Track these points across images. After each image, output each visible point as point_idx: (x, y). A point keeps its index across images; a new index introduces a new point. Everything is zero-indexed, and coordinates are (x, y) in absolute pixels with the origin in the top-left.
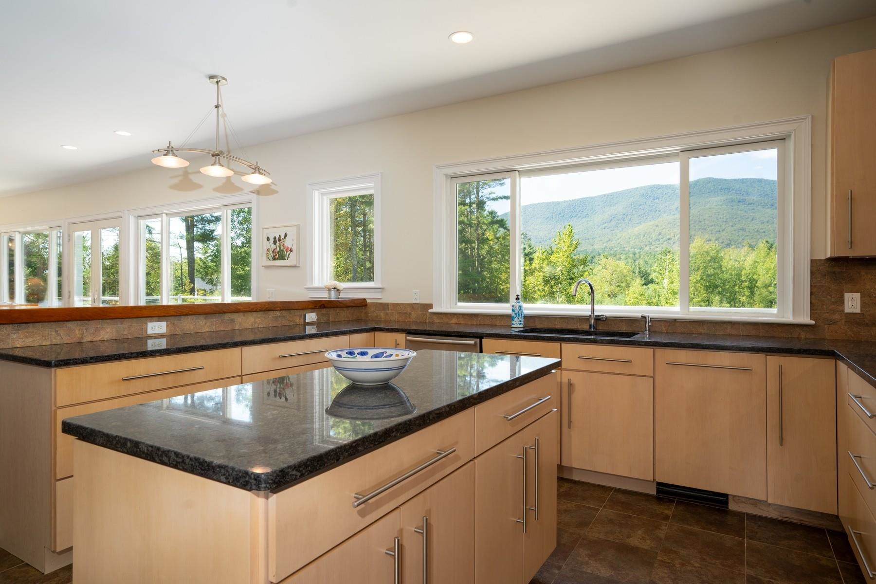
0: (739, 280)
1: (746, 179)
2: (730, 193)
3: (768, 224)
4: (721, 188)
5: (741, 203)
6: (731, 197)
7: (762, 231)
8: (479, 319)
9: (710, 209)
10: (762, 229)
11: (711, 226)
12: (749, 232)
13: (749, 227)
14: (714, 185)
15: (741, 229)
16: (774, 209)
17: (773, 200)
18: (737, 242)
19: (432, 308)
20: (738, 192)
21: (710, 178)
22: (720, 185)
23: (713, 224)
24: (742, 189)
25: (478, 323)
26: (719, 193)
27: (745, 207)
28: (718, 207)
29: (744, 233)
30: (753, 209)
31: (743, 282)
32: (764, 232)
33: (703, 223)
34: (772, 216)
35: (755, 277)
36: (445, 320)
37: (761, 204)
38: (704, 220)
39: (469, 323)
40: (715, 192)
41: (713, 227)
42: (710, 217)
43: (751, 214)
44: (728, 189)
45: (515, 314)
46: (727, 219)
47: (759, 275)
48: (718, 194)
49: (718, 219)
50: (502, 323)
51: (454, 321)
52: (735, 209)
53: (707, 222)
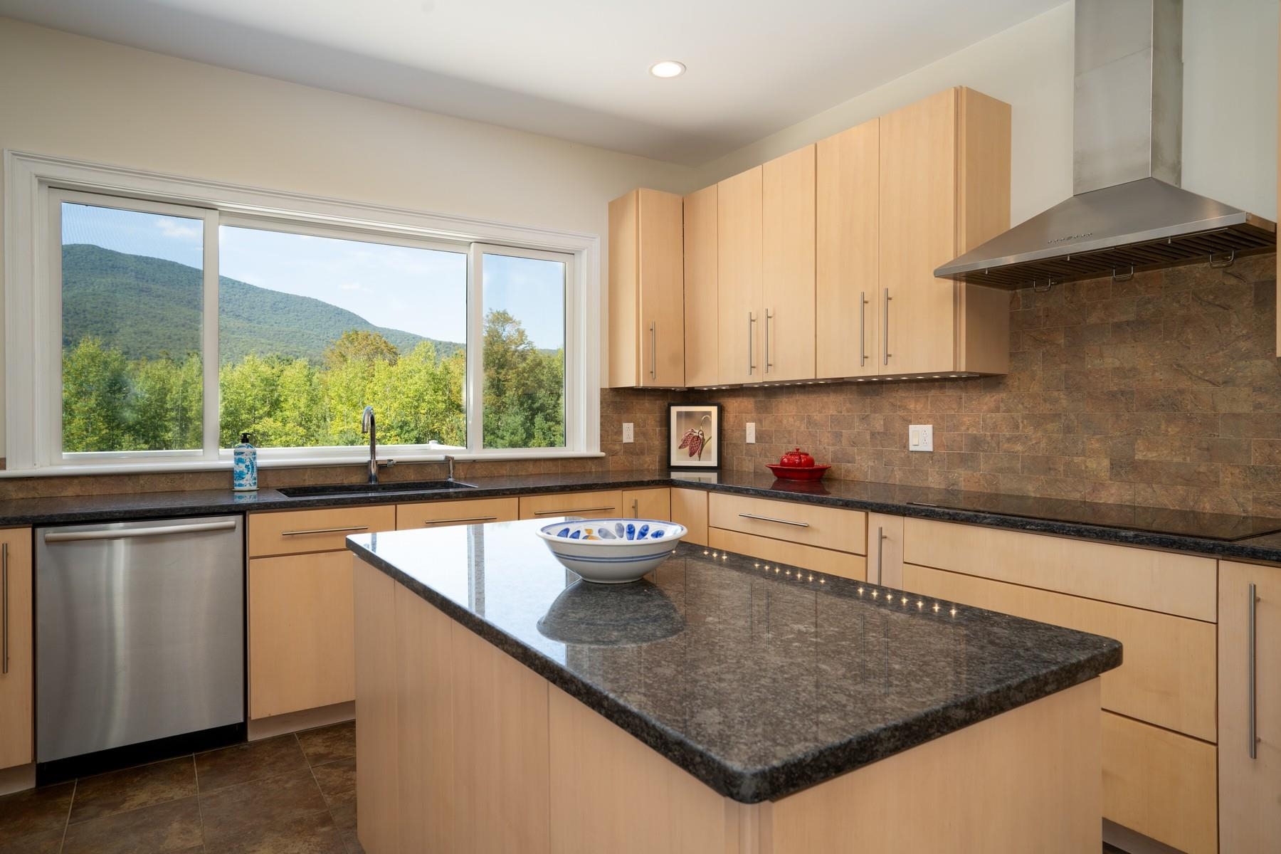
0: (162, 407)
1: (152, 259)
2: (126, 275)
3: (183, 329)
4: (113, 265)
5: (145, 293)
6: (128, 281)
7: (176, 337)
8: (142, 482)
9: (94, 295)
10: (176, 335)
11: (96, 322)
12: (157, 337)
13: (156, 329)
14: (100, 259)
15: (144, 332)
16: (191, 308)
17: (190, 294)
18: (140, 351)
19: (5, 469)
20: (139, 276)
21: (94, 247)
22: (110, 260)
23: (97, 319)
24: (145, 273)
25: (138, 490)
26: (109, 272)
27: (150, 299)
28: (106, 294)
29: (149, 338)
30: (163, 305)
31: (167, 410)
32: (179, 340)
33: (82, 316)
34: (189, 317)
35: (185, 404)
36: (42, 491)
37: (174, 298)
38: (84, 311)
39: (115, 491)
40: (101, 270)
41: (99, 325)
42: (94, 308)
43: (159, 312)
44: (123, 268)
45: (247, 466)
46: (123, 314)
47: (191, 402)
48: (107, 274)
49: (107, 313)
50: (198, 486)
51: (70, 491)
52: (136, 302)
53: (89, 316)
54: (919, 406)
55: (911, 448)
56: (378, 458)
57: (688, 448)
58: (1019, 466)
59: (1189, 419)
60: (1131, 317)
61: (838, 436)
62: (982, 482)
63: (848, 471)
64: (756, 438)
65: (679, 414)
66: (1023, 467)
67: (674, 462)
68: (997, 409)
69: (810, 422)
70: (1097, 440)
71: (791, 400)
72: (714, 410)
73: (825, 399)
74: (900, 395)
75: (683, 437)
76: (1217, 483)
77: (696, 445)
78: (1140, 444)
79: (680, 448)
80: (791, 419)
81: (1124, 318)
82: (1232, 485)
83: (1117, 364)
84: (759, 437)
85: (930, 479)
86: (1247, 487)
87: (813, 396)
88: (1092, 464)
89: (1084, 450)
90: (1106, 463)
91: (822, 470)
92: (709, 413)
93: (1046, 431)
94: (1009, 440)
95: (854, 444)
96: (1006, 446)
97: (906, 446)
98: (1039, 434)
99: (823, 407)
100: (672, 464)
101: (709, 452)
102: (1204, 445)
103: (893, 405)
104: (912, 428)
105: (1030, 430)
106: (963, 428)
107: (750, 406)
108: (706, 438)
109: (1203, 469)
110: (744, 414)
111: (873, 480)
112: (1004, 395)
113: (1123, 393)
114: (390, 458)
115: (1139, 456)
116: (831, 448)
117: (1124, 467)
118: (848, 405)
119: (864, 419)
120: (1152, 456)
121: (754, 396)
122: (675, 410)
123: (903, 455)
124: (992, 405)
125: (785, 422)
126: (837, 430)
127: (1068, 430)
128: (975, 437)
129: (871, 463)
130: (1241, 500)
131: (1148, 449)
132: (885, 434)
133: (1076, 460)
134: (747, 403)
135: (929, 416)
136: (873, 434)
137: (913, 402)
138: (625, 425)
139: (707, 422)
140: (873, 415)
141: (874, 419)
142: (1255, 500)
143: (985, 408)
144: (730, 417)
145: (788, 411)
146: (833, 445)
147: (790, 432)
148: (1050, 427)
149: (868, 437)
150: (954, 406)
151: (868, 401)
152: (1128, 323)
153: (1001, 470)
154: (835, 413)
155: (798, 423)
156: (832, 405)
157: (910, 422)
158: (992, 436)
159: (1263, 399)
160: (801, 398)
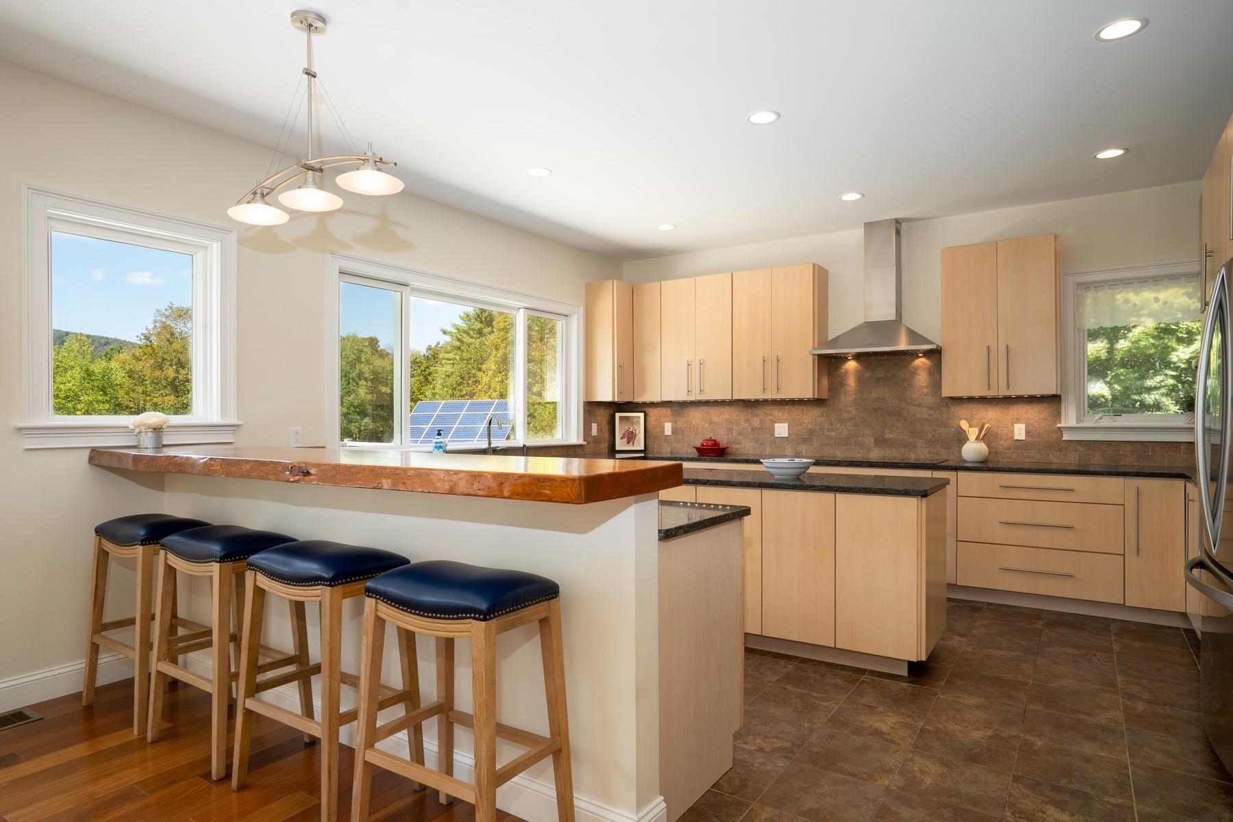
54: (780, 414)
55: (776, 436)
56: (492, 446)
57: (626, 439)
58: (833, 442)
59: (906, 420)
60: (883, 376)
61: (731, 430)
62: (815, 451)
63: (737, 449)
64: (672, 432)
65: (620, 418)
66: (835, 443)
67: (618, 448)
68: (822, 416)
69: (711, 422)
70: (869, 430)
71: (698, 410)
72: (642, 415)
73: (722, 410)
74: (768, 409)
75: (623, 432)
76: (916, 447)
77: (631, 437)
78: (887, 431)
79: (621, 438)
80: (698, 421)
81: (880, 376)
82: (921, 447)
83: (877, 396)
84: (674, 431)
85: (787, 451)
86: (926, 448)
87: (714, 408)
88: (866, 441)
89: (863, 434)
90: (872, 440)
91: (724, 449)
92: (639, 417)
93: (845, 426)
94: (828, 430)
95: (741, 434)
96: (827, 433)
97: (773, 434)
98: (843, 427)
99: (721, 414)
100: (617, 449)
101: (639, 441)
102: (911, 431)
103: (765, 413)
104: (776, 425)
105: (838, 426)
106: (805, 425)
107: (667, 413)
108: (637, 433)
109: (910, 441)
110: (662, 418)
111: (753, 453)
112: (825, 409)
113: (880, 409)
114: (498, 445)
115: (886, 437)
116: (726, 437)
117: (881, 442)
118: (737, 413)
119: (747, 420)
120: (891, 436)
121: (670, 407)
122: (618, 415)
123: (771, 439)
124: (820, 413)
125: (693, 422)
126: (730, 426)
127: (856, 425)
128: (811, 429)
129: (751, 444)
130: (924, 453)
131: (890, 433)
132: (761, 428)
133: (860, 439)
134: (666, 411)
135: (786, 419)
136: (753, 429)
137: (777, 412)
138: (593, 424)
139: (638, 422)
140: (752, 418)
141: (754, 420)
142: (929, 453)
143: (816, 415)
144: (652, 420)
145: (696, 417)
146: (727, 435)
147: (697, 428)
148: (847, 424)
149: (750, 430)
150: (800, 414)
151: (750, 411)
152: (882, 378)
153: (825, 445)
154: (729, 417)
155: (703, 423)
156: (726, 413)
157: (775, 422)
158: (820, 429)
159: (932, 412)
160: (705, 409)
